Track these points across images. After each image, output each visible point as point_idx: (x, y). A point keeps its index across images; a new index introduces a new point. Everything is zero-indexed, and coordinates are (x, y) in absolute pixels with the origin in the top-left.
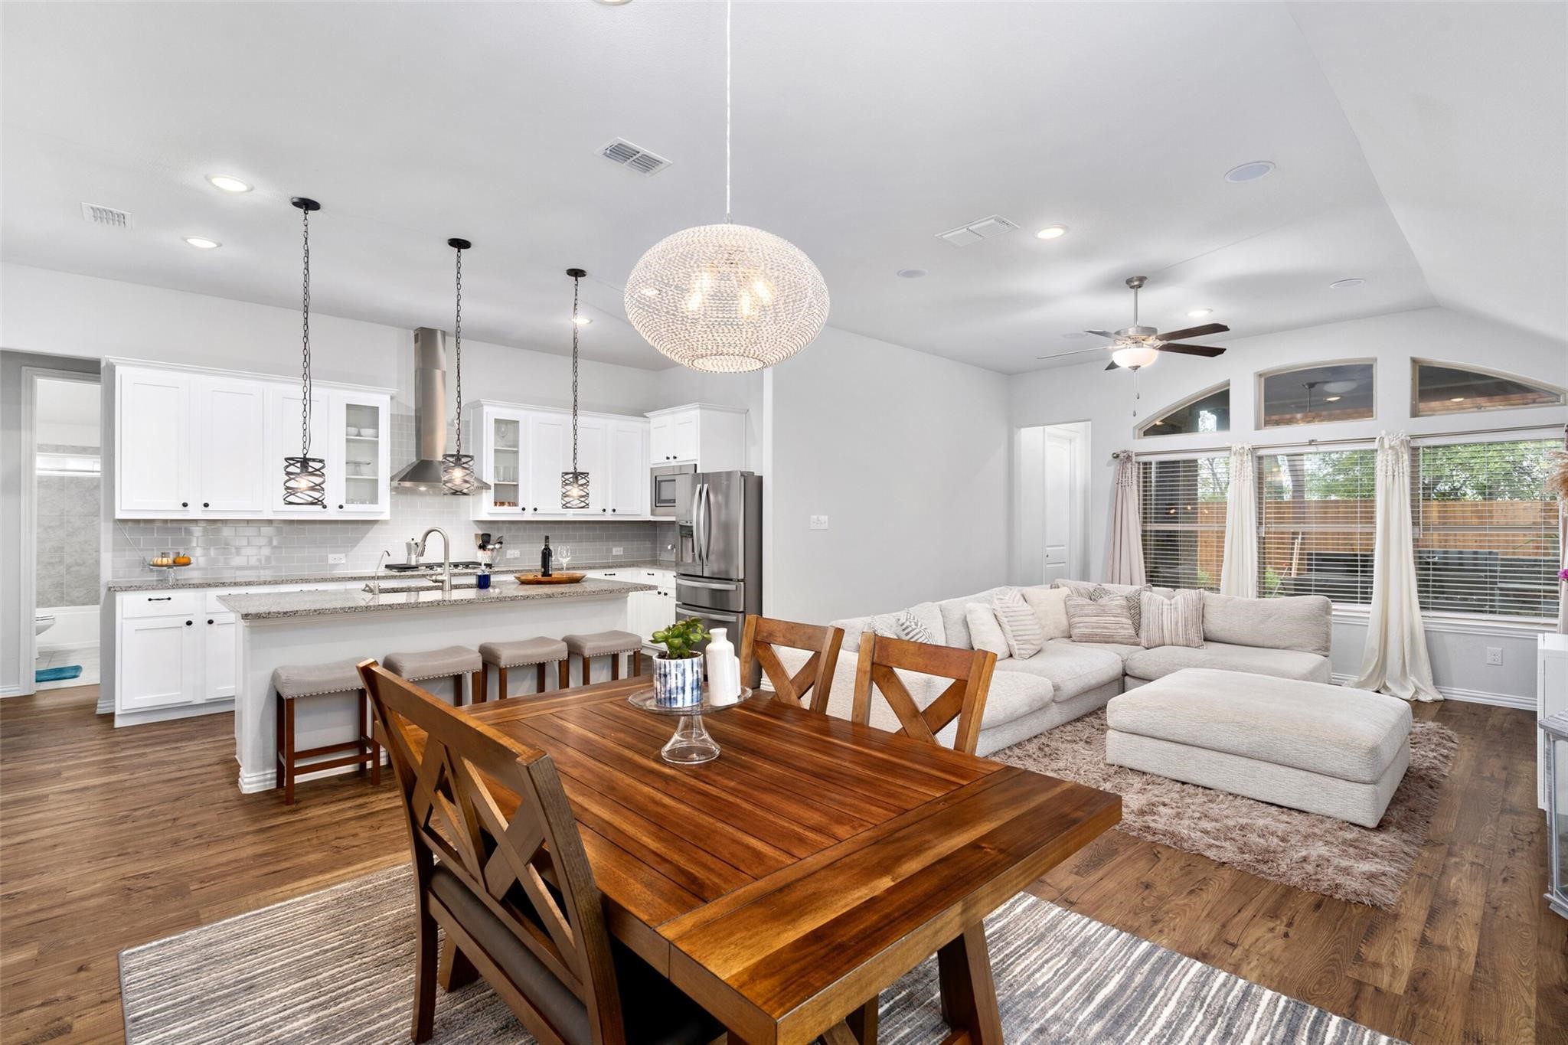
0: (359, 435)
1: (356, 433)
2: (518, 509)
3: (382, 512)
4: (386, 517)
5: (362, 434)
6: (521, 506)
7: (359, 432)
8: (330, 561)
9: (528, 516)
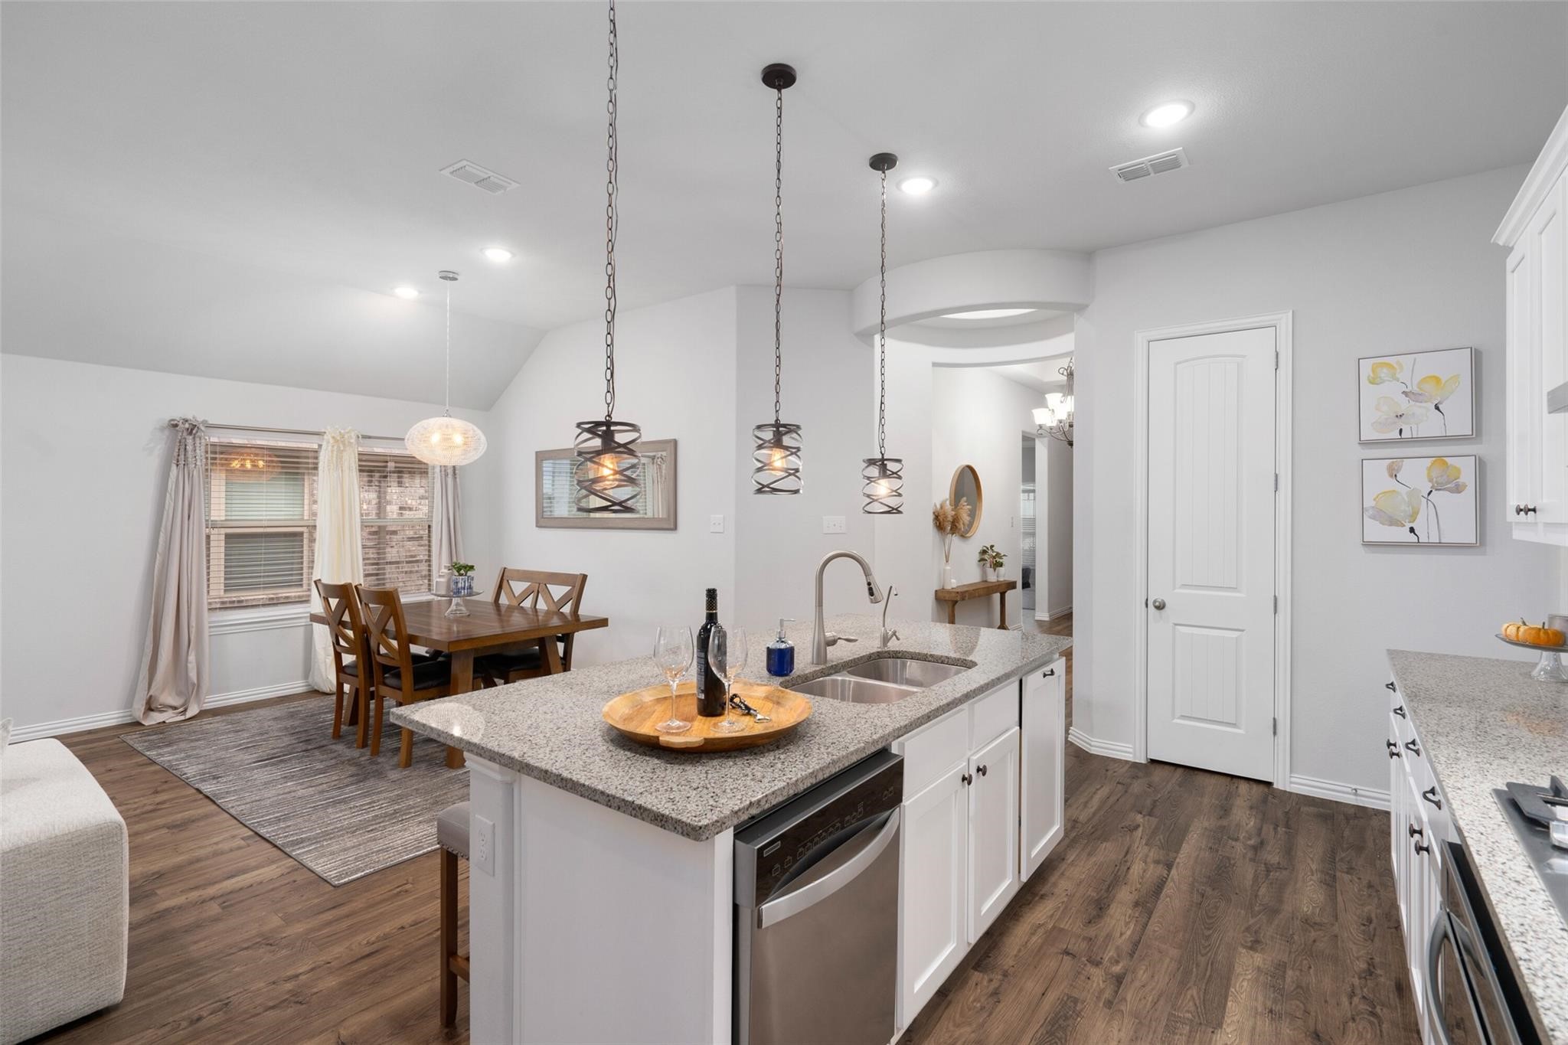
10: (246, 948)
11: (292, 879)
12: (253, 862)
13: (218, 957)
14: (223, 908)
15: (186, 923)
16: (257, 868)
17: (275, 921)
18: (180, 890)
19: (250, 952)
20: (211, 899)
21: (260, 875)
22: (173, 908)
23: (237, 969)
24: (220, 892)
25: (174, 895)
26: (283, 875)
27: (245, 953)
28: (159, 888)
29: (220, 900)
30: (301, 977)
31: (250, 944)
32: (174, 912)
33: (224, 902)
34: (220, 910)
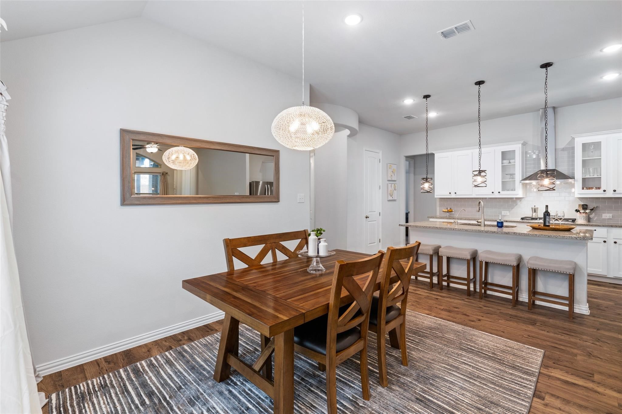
0: (510, 163)
1: (508, 162)
2: (601, 191)
3: (518, 194)
4: (520, 195)
5: (511, 162)
6: (603, 188)
7: (510, 161)
8: (503, 214)
9: (610, 194)
10: (599, 358)
11: (554, 364)
12: (558, 383)
13: (612, 362)
14: (593, 374)
15: (614, 380)
16: (559, 379)
17: (579, 358)
18: (604, 397)
19: (599, 356)
20: (594, 382)
21: (562, 375)
22: (615, 391)
23: (609, 356)
24: (587, 382)
25: (610, 397)
26: (554, 369)
27: (601, 357)
28: (614, 406)
29: (592, 378)
30: (592, 342)
31: (597, 358)
32: (616, 389)
33: (590, 376)
34: (595, 374)
